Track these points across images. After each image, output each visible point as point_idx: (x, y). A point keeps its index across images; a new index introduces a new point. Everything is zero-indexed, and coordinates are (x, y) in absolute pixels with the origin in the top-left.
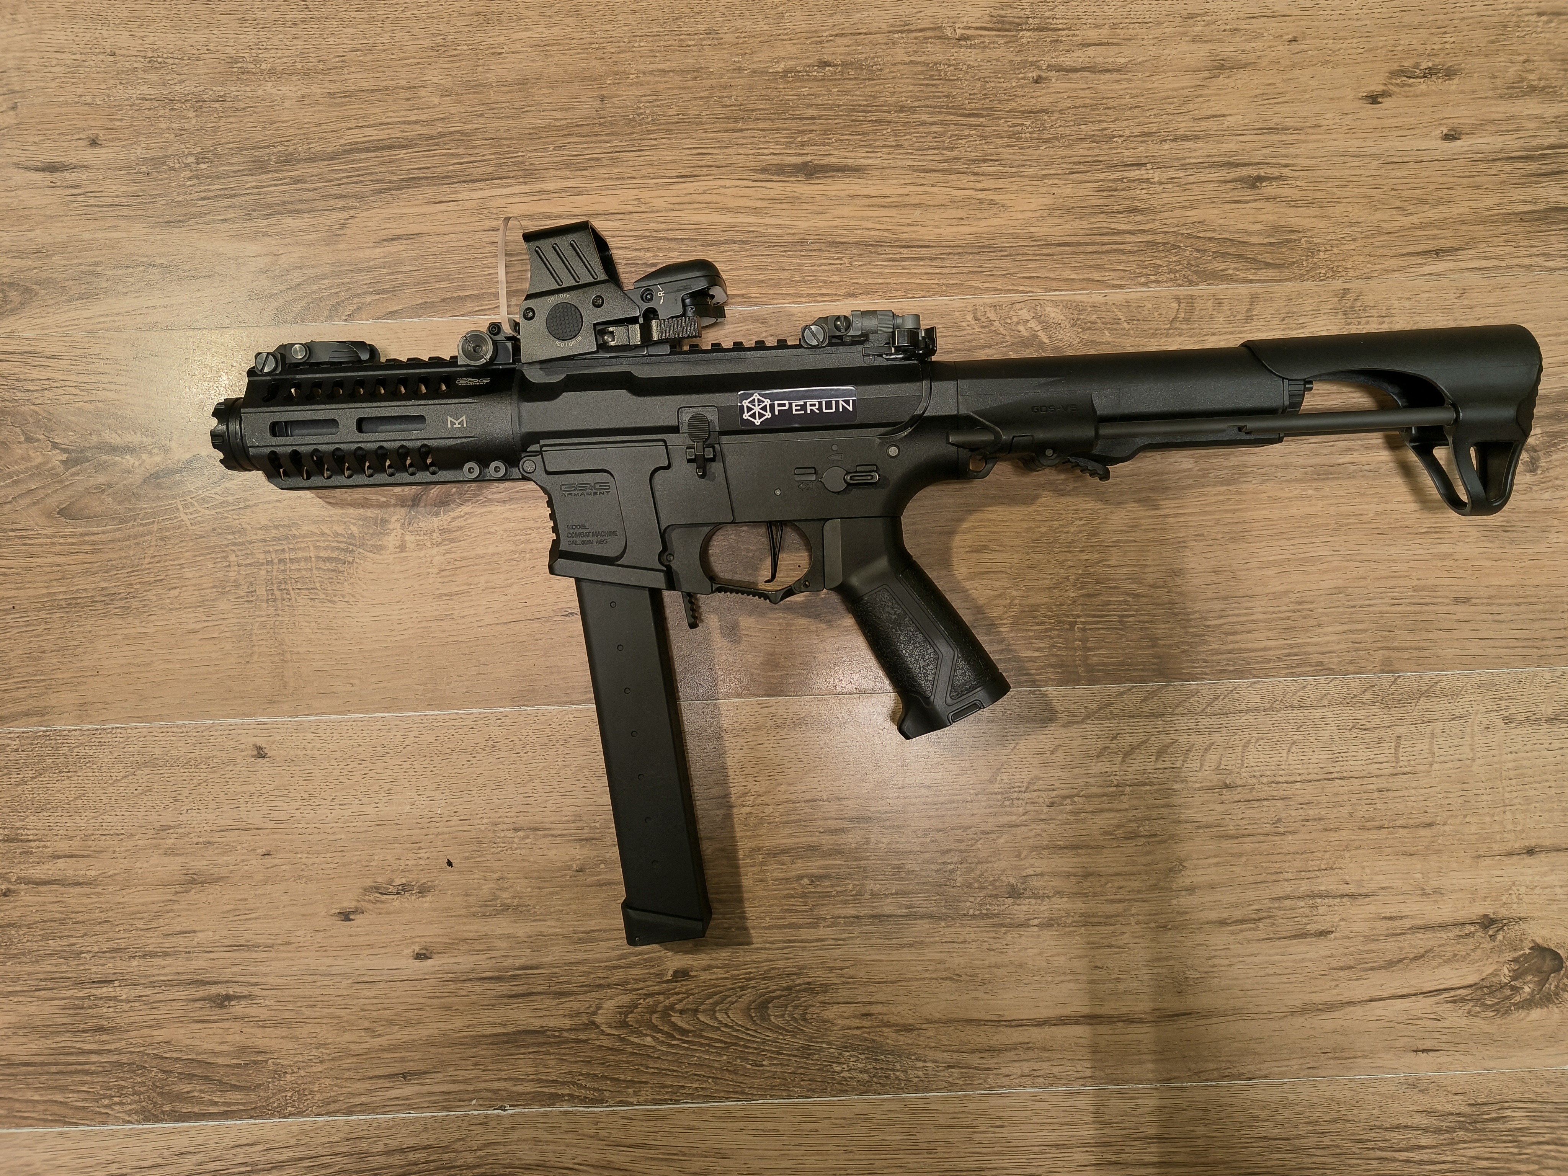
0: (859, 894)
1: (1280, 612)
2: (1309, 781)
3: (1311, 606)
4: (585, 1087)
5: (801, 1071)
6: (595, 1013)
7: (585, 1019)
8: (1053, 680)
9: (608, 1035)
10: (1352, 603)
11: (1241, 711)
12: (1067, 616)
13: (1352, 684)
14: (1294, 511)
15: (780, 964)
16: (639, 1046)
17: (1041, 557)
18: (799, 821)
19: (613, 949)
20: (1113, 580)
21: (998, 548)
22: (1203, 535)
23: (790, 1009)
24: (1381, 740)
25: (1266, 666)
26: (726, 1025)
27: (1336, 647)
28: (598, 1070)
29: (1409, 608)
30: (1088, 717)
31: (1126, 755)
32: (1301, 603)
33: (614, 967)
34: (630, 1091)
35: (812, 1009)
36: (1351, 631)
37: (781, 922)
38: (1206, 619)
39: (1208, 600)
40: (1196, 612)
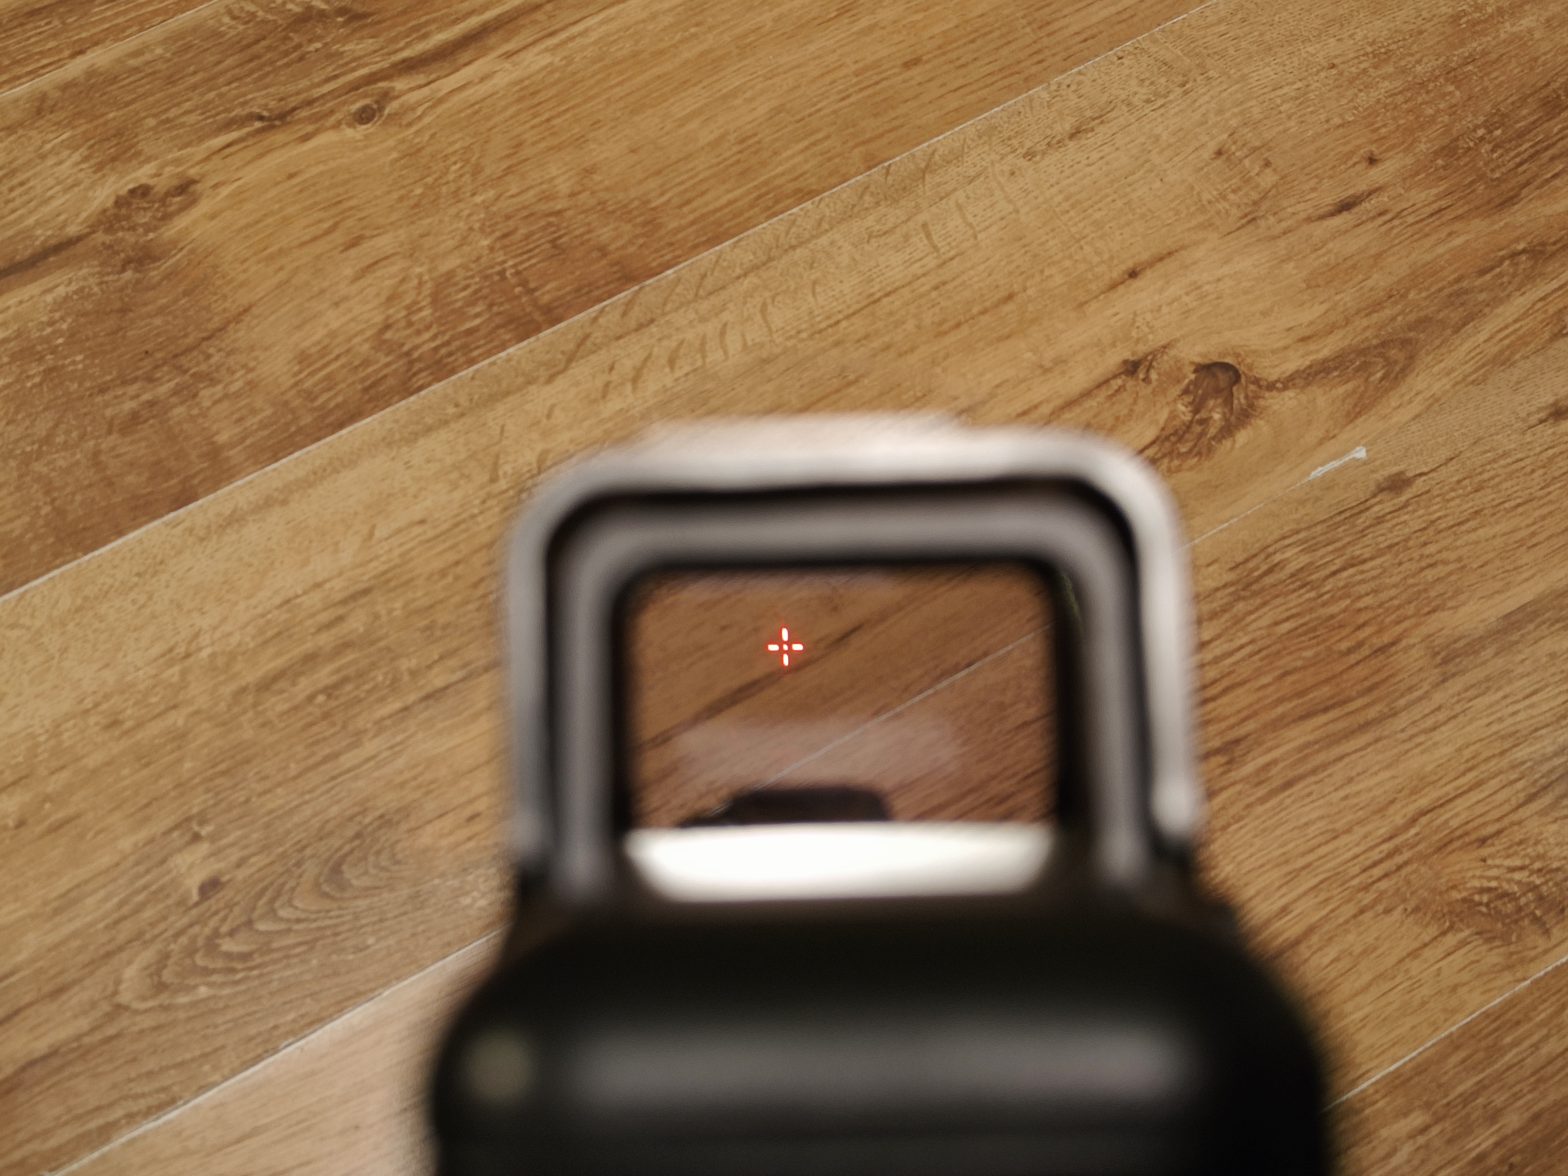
0: (395, 680)
1: (725, 159)
2: (853, 314)
3: (756, 139)
4: (143, 1095)
5: (421, 928)
6: (115, 993)
7: (106, 1007)
8: (510, 340)
9: (146, 1011)
10: (798, 117)
11: (738, 278)
12: (492, 267)
13: (844, 196)
14: (687, 55)
15: (335, 810)
16: (193, 1004)
17: (429, 220)
18: (279, 634)
19: (105, 900)
20: (525, 208)
21: (376, 232)
22: (599, 121)
23: (371, 859)
24: (907, 237)
25: (741, 219)
26: (298, 921)
27: (807, 167)
28: (151, 1064)
29: (860, 96)
30: (570, 361)
31: (635, 380)
32: (743, 141)
33: (117, 922)
34: (207, 1068)
35: (399, 847)
36: (814, 144)
37: (311, 761)
38: (649, 202)
39: (640, 182)
40: (632, 201)
